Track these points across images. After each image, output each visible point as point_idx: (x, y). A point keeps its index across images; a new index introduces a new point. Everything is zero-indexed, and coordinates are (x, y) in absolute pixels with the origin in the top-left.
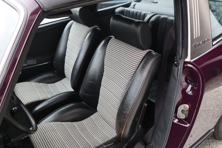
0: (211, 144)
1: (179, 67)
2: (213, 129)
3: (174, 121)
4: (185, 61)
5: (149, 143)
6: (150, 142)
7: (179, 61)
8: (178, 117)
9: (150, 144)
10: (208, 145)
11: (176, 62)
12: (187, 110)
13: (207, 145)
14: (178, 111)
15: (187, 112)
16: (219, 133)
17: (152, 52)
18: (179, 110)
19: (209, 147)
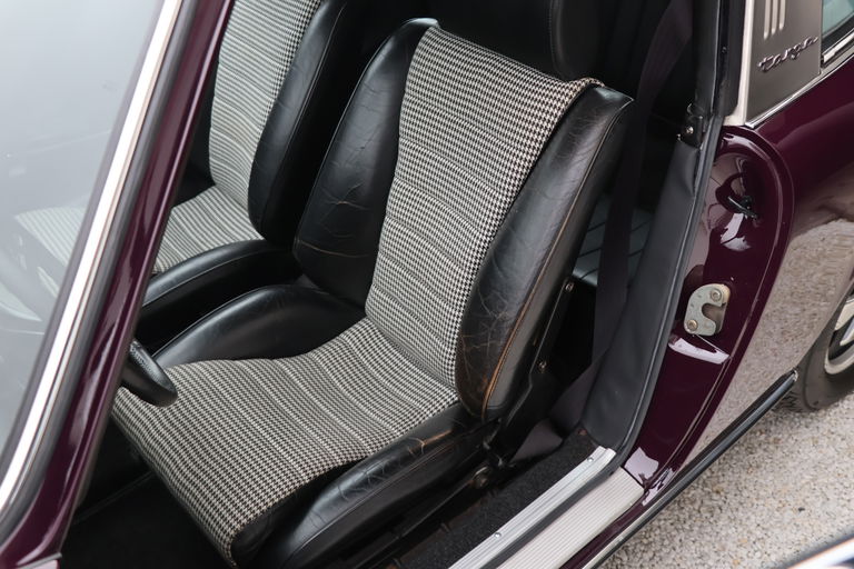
0: (773, 429)
1: (703, 147)
2: (793, 372)
3: (671, 346)
4: (726, 124)
5: (576, 427)
6: (579, 423)
7: (705, 123)
8: (688, 331)
9: (578, 429)
10: (761, 433)
11: (692, 129)
12: (723, 305)
13: (758, 433)
14: (689, 307)
15: (723, 313)
16: (807, 389)
17: (597, 89)
18: (692, 305)
19: (766, 438)
